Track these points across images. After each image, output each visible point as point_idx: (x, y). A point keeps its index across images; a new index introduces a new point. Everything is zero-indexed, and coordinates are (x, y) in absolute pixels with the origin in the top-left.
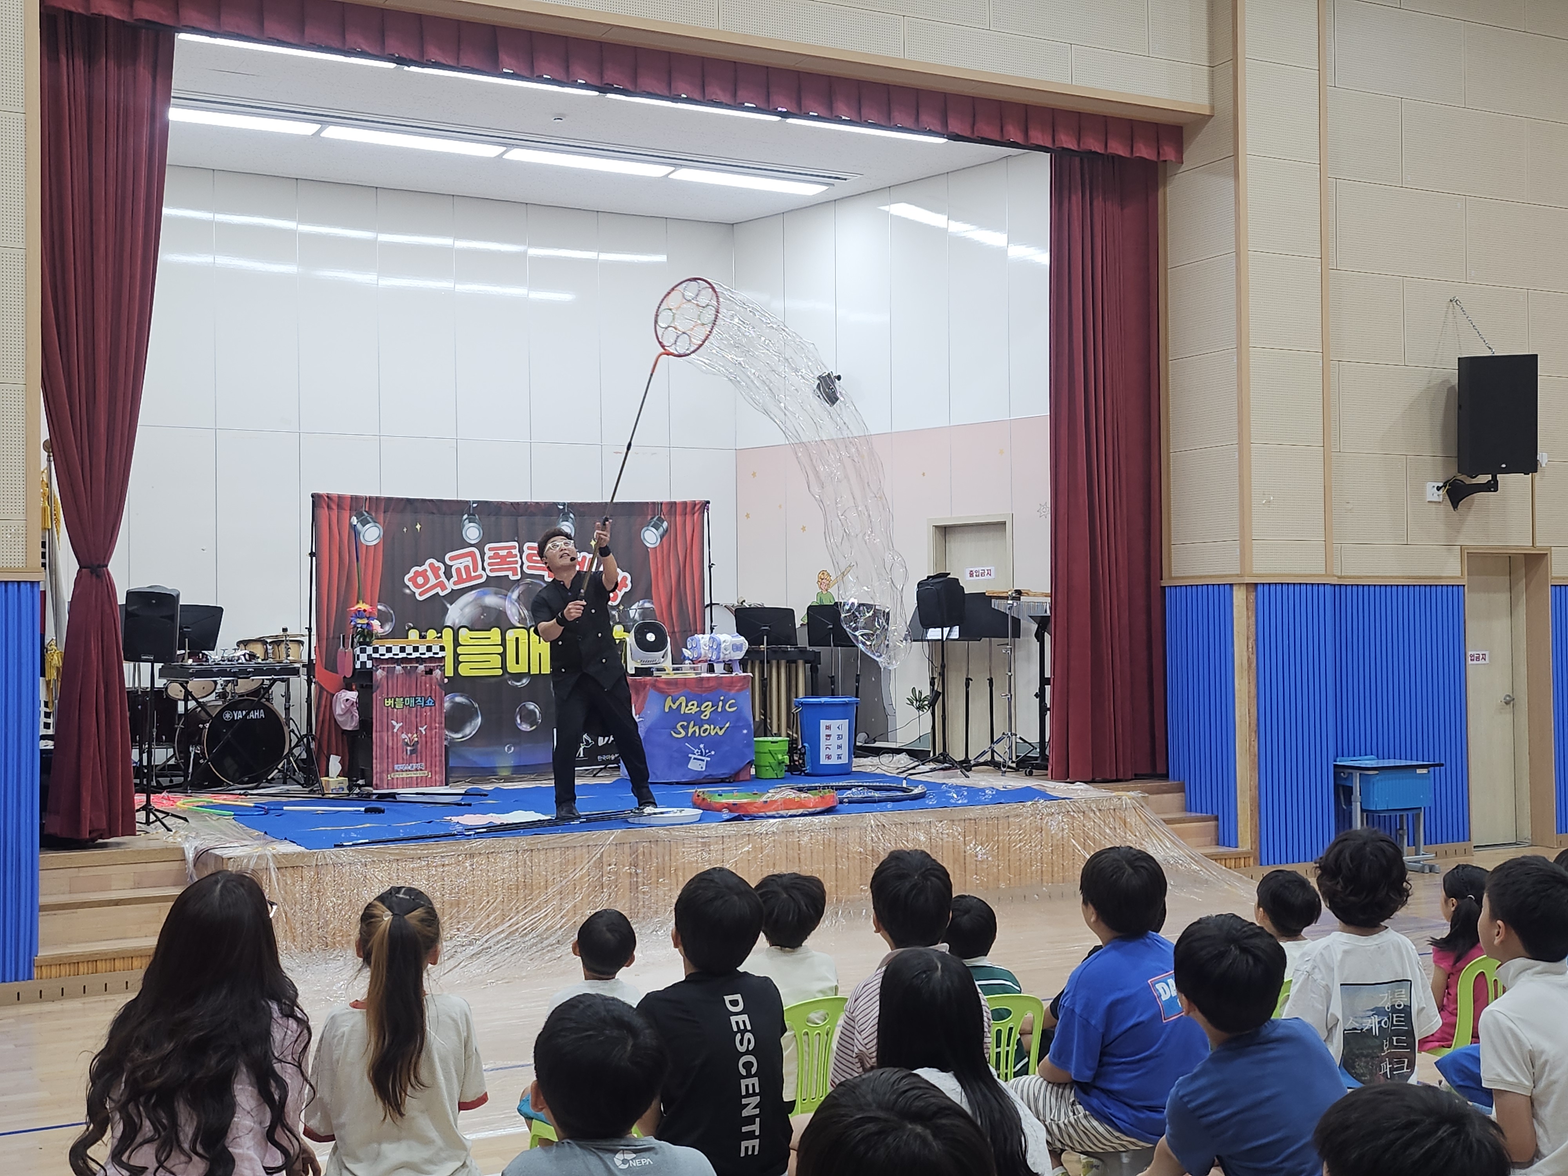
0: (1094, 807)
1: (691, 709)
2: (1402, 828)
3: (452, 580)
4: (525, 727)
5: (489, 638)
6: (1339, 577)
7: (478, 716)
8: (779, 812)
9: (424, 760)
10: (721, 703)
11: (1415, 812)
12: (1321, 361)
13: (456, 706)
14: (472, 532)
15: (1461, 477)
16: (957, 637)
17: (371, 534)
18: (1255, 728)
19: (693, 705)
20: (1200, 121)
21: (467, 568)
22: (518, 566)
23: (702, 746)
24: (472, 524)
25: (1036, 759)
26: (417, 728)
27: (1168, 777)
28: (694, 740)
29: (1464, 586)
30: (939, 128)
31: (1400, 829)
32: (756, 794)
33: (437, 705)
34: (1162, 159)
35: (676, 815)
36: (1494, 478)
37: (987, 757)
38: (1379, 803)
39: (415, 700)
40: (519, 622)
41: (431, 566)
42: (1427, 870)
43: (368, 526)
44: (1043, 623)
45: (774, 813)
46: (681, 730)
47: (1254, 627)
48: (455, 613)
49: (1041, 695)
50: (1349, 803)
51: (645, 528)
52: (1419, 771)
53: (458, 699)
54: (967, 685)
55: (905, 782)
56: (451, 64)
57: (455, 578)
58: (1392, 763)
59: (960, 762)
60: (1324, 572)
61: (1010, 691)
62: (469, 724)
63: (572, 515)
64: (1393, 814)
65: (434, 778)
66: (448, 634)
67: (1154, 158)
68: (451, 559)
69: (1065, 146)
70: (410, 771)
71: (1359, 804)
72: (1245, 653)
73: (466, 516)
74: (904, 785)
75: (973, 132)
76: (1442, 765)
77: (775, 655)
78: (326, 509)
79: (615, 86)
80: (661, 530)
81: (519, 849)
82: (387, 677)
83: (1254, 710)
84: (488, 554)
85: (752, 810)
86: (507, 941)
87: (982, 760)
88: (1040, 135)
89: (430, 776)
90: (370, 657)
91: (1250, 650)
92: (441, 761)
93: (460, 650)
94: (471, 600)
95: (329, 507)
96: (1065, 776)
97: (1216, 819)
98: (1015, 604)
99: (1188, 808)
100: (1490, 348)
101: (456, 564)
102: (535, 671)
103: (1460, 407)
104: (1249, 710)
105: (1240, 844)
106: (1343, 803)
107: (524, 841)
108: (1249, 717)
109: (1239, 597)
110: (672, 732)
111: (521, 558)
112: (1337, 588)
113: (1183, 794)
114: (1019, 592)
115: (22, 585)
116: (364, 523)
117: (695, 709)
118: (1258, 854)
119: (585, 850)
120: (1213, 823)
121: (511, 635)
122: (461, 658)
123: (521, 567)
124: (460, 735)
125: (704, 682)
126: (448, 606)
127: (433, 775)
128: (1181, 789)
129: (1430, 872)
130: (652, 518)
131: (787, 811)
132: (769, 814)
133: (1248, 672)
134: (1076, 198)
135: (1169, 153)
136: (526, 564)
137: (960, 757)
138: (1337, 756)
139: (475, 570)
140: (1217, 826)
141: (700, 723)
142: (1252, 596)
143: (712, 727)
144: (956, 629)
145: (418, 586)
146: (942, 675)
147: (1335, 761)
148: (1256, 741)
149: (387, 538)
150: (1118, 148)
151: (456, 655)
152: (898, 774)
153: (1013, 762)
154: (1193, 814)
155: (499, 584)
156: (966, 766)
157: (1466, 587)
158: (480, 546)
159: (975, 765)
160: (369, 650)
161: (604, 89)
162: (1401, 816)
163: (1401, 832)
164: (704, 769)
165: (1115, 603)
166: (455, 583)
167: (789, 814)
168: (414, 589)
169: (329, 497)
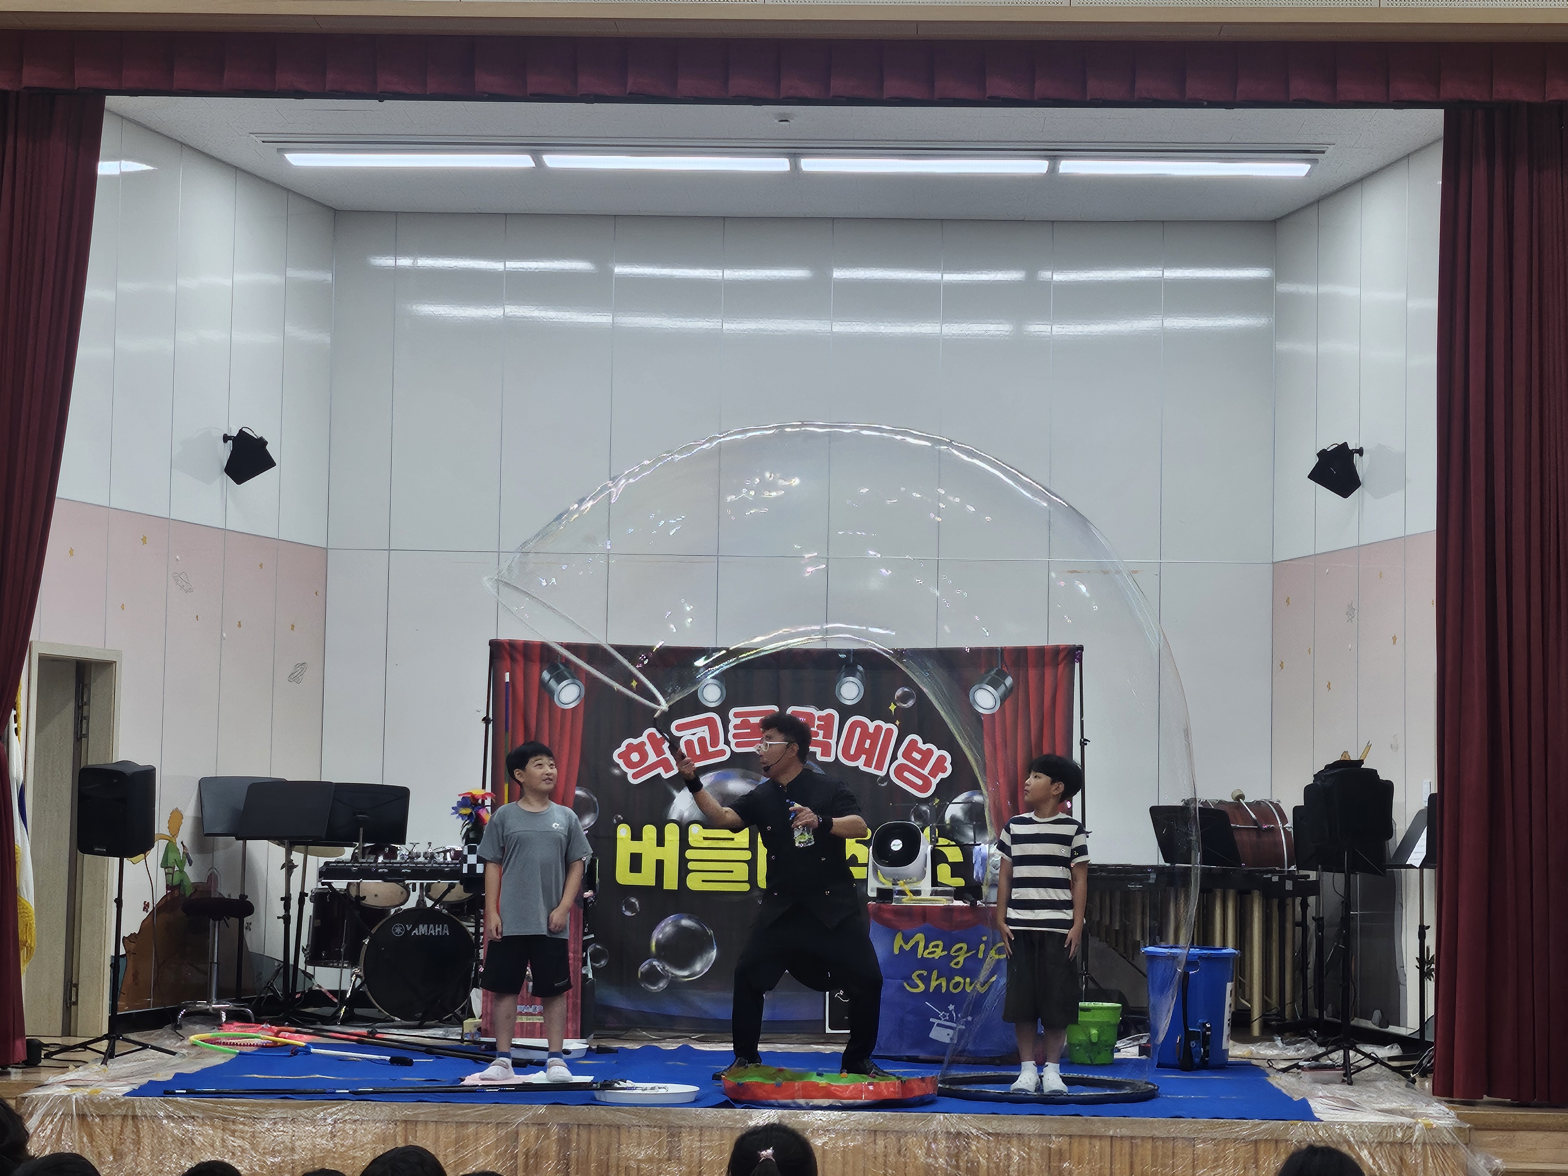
1: (935, 952)
7: (714, 949)
13: (681, 931)
14: (711, 692)
17: (569, 694)
19: (937, 946)
21: (702, 741)
23: (951, 1007)
24: (711, 681)
28: (941, 998)
41: (651, 736)
43: (564, 683)
46: (919, 982)
48: (684, 803)
51: (976, 686)
53: (685, 922)
62: (700, 957)
63: (860, 668)
68: (680, 728)
70: (531, 1014)
78: (509, 660)
80: (1002, 689)
84: (734, 721)
95: (514, 658)
101: (686, 735)
110: (905, 985)
116: (559, 679)
117: (940, 953)
124: (686, 973)
125: (955, 915)
126: (675, 793)
130: (989, 671)
139: (714, 743)
141: (948, 974)
143: (968, 980)
145: (630, 764)
149: (589, 699)
151: (683, 862)
155: (745, 764)
158: (722, 710)
164: (956, 1041)
168: (624, 768)
169: (512, 645)
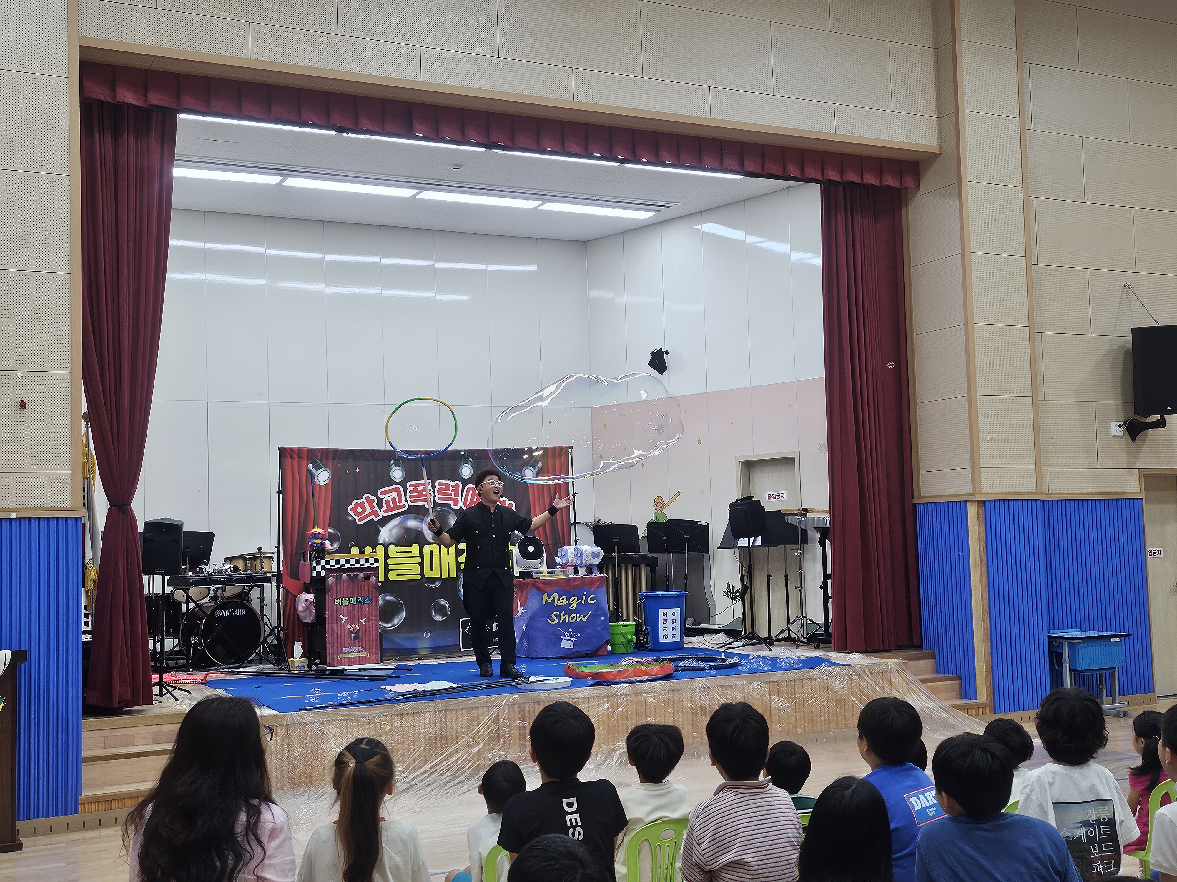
0: (867, 671)
1: (562, 602)
2: (1101, 683)
3: (382, 510)
4: (438, 618)
5: (411, 552)
6: (1047, 494)
7: (403, 611)
8: (630, 679)
9: (364, 645)
10: (584, 597)
11: (1110, 671)
12: (1028, 333)
13: (387, 602)
14: (397, 474)
15: (1137, 417)
16: (760, 544)
17: (323, 477)
18: (987, 609)
19: (563, 599)
20: (931, 158)
21: (394, 500)
22: (432, 497)
23: (570, 630)
24: (397, 467)
25: (821, 635)
26: (359, 620)
27: (923, 648)
28: (564, 625)
29: (1142, 499)
30: (737, 168)
31: (1100, 684)
32: (612, 665)
33: (373, 602)
34: (904, 186)
35: (553, 682)
36: (1162, 418)
37: (785, 634)
38: (1083, 665)
39: (357, 599)
40: (432, 539)
41: (367, 498)
42: (1122, 715)
43: (320, 470)
44: (825, 533)
45: (626, 679)
46: (555, 618)
47: (984, 533)
48: (386, 534)
49: (824, 587)
50: (1061, 664)
51: (525, 468)
52: (1113, 640)
53: (389, 598)
54: (769, 580)
55: (723, 654)
56: (379, 131)
57: (385, 508)
58: (1092, 634)
59: (764, 638)
60: (1035, 491)
61: (801, 585)
62: (396, 616)
63: (471, 459)
64: (1094, 673)
65: (371, 657)
66: (380, 550)
67: (898, 186)
68: (382, 493)
69: (831, 179)
70: (353, 652)
71: (1068, 665)
72: (978, 553)
73: (392, 462)
74: (723, 657)
75: (763, 171)
76: (1131, 635)
77: (624, 560)
78: (290, 458)
79: (498, 143)
80: (537, 468)
81: (436, 710)
82: (336, 582)
83: (986, 595)
84: (410, 489)
85: (609, 677)
86: (429, 779)
87: (781, 637)
88: (812, 171)
89: (368, 656)
90: (323, 568)
91: (982, 550)
92: (376, 645)
93: (389, 561)
94: (397, 524)
95: (292, 457)
96: (844, 648)
97: (960, 678)
98: (803, 519)
99: (938, 670)
100: (1155, 320)
101: (386, 497)
102: (445, 575)
103: (1134, 365)
104: (982, 596)
105: (978, 697)
106: (1056, 665)
107: (440, 704)
108: (983, 601)
109: (972, 511)
110: (548, 620)
111: (434, 491)
112: (1046, 503)
113: (934, 660)
114: (806, 510)
115: (69, 521)
116: (318, 468)
117: (565, 602)
118: (992, 704)
119: (485, 709)
120: (957, 682)
121: (427, 549)
122: (390, 567)
123: (434, 498)
124: (390, 625)
125: (571, 582)
126: (380, 528)
127: (371, 654)
128: (932, 656)
129: (1124, 716)
130: (530, 460)
131: (636, 678)
132: (622, 680)
133: (981, 567)
134: (841, 217)
135: (909, 182)
136: (438, 496)
137: (764, 634)
138: (1050, 630)
139: (400, 502)
140: (961, 684)
141: (569, 613)
142: (982, 510)
143: (578, 615)
144: (759, 538)
145: (357, 514)
146: (750, 573)
147: (1049, 633)
148: (988, 618)
149: (334, 479)
150: (871, 179)
151: (386, 565)
152: (718, 648)
153: (804, 638)
154: (942, 675)
155: (418, 512)
156: (769, 641)
157: (1144, 500)
158: (403, 483)
159: (776, 641)
160: (323, 563)
161: (489, 146)
162: (1101, 674)
163: (1101, 686)
164: (572, 647)
165: (878, 516)
166: (385, 512)
167: (638, 680)
168: (355, 517)
169: (292, 449)
